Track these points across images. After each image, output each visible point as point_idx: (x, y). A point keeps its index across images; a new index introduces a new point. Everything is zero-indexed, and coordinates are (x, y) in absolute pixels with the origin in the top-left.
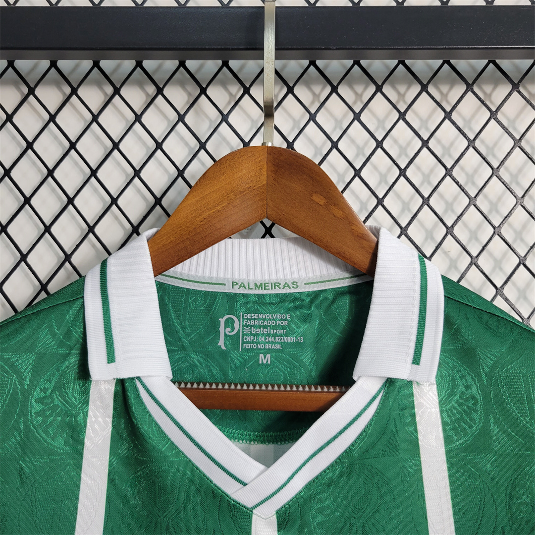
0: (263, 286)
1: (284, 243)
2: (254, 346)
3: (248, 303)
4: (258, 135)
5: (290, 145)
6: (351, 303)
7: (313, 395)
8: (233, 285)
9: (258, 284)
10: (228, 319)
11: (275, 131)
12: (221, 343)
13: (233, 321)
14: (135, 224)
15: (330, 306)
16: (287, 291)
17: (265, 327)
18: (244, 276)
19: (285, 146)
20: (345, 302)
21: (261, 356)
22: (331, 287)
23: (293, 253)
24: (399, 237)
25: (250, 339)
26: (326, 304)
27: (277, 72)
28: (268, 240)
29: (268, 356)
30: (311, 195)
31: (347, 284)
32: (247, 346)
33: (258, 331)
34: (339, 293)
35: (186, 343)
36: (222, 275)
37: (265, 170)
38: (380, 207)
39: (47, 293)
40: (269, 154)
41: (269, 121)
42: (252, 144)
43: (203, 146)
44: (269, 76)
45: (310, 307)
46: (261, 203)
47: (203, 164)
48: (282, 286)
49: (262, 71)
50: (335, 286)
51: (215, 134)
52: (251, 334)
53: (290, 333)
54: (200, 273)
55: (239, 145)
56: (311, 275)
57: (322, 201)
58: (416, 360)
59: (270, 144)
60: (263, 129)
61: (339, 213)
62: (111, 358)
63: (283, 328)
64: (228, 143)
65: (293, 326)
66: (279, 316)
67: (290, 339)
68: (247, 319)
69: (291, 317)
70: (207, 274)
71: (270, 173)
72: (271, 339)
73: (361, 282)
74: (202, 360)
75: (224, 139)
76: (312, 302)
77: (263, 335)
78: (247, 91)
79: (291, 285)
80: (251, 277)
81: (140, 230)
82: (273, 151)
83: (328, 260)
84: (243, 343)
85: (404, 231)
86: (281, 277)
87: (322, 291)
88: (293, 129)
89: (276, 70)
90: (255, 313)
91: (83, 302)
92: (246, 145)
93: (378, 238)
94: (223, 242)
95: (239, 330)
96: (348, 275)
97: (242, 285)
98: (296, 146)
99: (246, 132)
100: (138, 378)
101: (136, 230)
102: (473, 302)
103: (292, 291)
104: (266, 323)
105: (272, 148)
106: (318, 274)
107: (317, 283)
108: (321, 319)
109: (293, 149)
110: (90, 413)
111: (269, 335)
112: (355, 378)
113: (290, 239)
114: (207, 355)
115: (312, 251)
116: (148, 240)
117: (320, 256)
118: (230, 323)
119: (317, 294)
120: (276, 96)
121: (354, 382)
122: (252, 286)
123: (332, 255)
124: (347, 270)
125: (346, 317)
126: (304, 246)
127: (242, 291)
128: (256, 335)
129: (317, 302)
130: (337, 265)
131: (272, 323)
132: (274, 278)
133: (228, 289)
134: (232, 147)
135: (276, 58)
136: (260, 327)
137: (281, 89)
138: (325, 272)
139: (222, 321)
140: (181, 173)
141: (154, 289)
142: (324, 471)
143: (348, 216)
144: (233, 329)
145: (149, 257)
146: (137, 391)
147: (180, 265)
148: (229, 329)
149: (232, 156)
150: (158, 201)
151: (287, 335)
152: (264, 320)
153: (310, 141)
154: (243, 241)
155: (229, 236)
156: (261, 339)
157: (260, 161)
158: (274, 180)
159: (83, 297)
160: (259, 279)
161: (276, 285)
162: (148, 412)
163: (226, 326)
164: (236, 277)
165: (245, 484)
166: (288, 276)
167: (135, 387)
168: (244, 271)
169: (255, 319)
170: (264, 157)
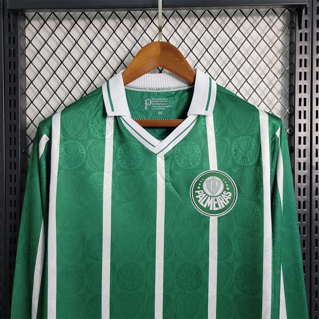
0: (159, 89)
1: (166, 75)
2: (157, 109)
3: (154, 95)
4: (157, 37)
5: (168, 41)
6: (188, 94)
7: (175, 121)
8: (149, 89)
9: (158, 89)
10: (148, 100)
11: (162, 35)
12: (146, 108)
13: (149, 101)
14: (115, 70)
15: (181, 95)
16: (167, 91)
17: (160, 103)
18: (153, 86)
19: (166, 41)
20: (186, 94)
21: (159, 112)
22: (182, 89)
23: (169, 78)
24: (205, 73)
25: (155, 107)
26: (179, 95)
27: (163, 14)
28: (161, 74)
29: (161, 112)
30: (174, 58)
31: (187, 88)
32: (154, 109)
33: (158, 104)
34: (184, 91)
35: (135, 108)
36: (145, 86)
37: (159, 50)
38: (199, 62)
39: (86, 94)
40: (160, 44)
41: (160, 33)
42: (154, 41)
43: (137, 42)
44: (160, 15)
45: (175, 96)
46: (158, 61)
47: (137, 48)
48: (165, 89)
49: (158, 13)
50: (183, 89)
51: (141, 37)
52: (155, 105)
53: (168, 104)
54: (138, 86)
55: (150, 41)
56: (175, 85)
57: (178, 60)
58: (207, 109)
59: (161, 41)
60: (158, 35)
61: (183, 64)
62: (113, 110)
63: (166, 103)
64: (146, 40)
65: (169, 102)
66: (164, 99)
67: (168, 107)
68: (154, 100)
69: (168, 99)
70: (141, 86)
71: (161, 51)
72: (162, 107)
73: (191, 87)
74: (140, 114)
75: (144, 39)
76: (175, 94)
77: (159, 105)
78: (152, 21)
79: (168, 89)
80: (155, 86)
81: (117, 72)
82: (162, 43)
83: (181, 80)
84: (153, 108)
85: (207, 71)
86: (165, 86)
87: (178, 91)
88: (169, 35)
89: (162, 13)
90: (156, 98)
91: (102, 94)
92: (152, 41)
93: (196, 72)
94: (145, 75)
95: (151, 104)
96: (187, 85)
97: (152, 89)
98: (170, 41)
99: (152, 36)
100: (120, 116)
101: (115, 72)
102: (226, 92)
103: (169, 91)
104: (160, 101)
105: (161, 42)
106: (177, 85)
107: (177, 88)
108: (178, 100)
109: (169, 42)
110: (107, 128)
111: (161, 105)
112: (188, 115)
113: (168, 74)
114: (141, 112)
115: (175, 77)
116: (122, 74)
117: (178, 79)
118: (148, 102)
119: (177, 92)
120: (163, 22)
121: (188, 117)
122: (155, 89)
123: (182, 78)
124: (187, 83)
125: (186, 99)
126: (173, 76)
127: (152, 91)
128: (157, 105)
129: (177, 94)
130: (184, 82)
131: (162, 101)
132: (163, 87)
133: (148, 91)
134: (147, 42)
135: (162, 10)
136: (158, 103)
137: (165, 20)
138: (179, 85)
139: (146, 101)
140: (130, 52)
141: (124, 90)
142: (178, 143)
143: (187, 65)
144: (149, 103)
145: (122, 79)
146: (121, 121)
147: (132, 82)
148: (148, 104)
149: (148, 45)
150: (122, 62)
151: (167, 105)
152: (160, 100)
153: (175, 39)
154: (152, 74)
155: (147, 73)
156: (159, 107)
157: (157, 47)
158: (162, 53)
159: (102, 93)
160: (158, 87)
161: (163, 89)
162: (125, 127)
163: (147, 103)
164: (150, 86)
165: (154, 147)
166: (167, 86)
167: (120, 119)
168: (153, 85)
169: (157, 100)
170: (159, 45)
